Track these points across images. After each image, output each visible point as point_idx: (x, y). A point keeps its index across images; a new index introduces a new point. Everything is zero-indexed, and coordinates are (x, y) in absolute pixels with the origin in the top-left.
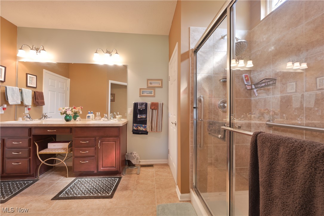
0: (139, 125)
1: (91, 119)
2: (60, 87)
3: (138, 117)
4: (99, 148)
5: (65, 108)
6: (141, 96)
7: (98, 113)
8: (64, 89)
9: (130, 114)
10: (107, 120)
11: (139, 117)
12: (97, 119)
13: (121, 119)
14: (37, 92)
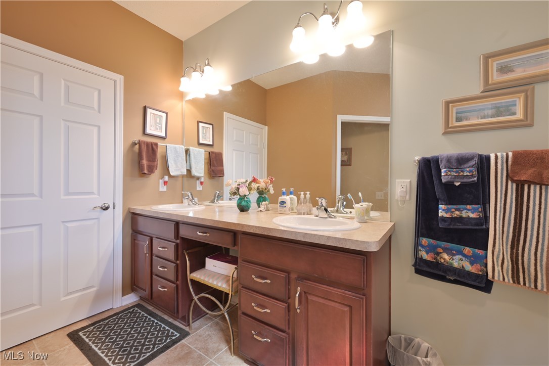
0: (443, 244)
1: (287, 209)
2: (251, 143)
3: (441, 213)
4: (298, 311)
5: (238, 180)
6: (449, 131)
7: (305, 195)
8: (257, 145)
9: (404, 201)
10: (326, 216)
11: (445, 215)
12: (302, 212)
13: (369, 216)
14: (213, 152)
